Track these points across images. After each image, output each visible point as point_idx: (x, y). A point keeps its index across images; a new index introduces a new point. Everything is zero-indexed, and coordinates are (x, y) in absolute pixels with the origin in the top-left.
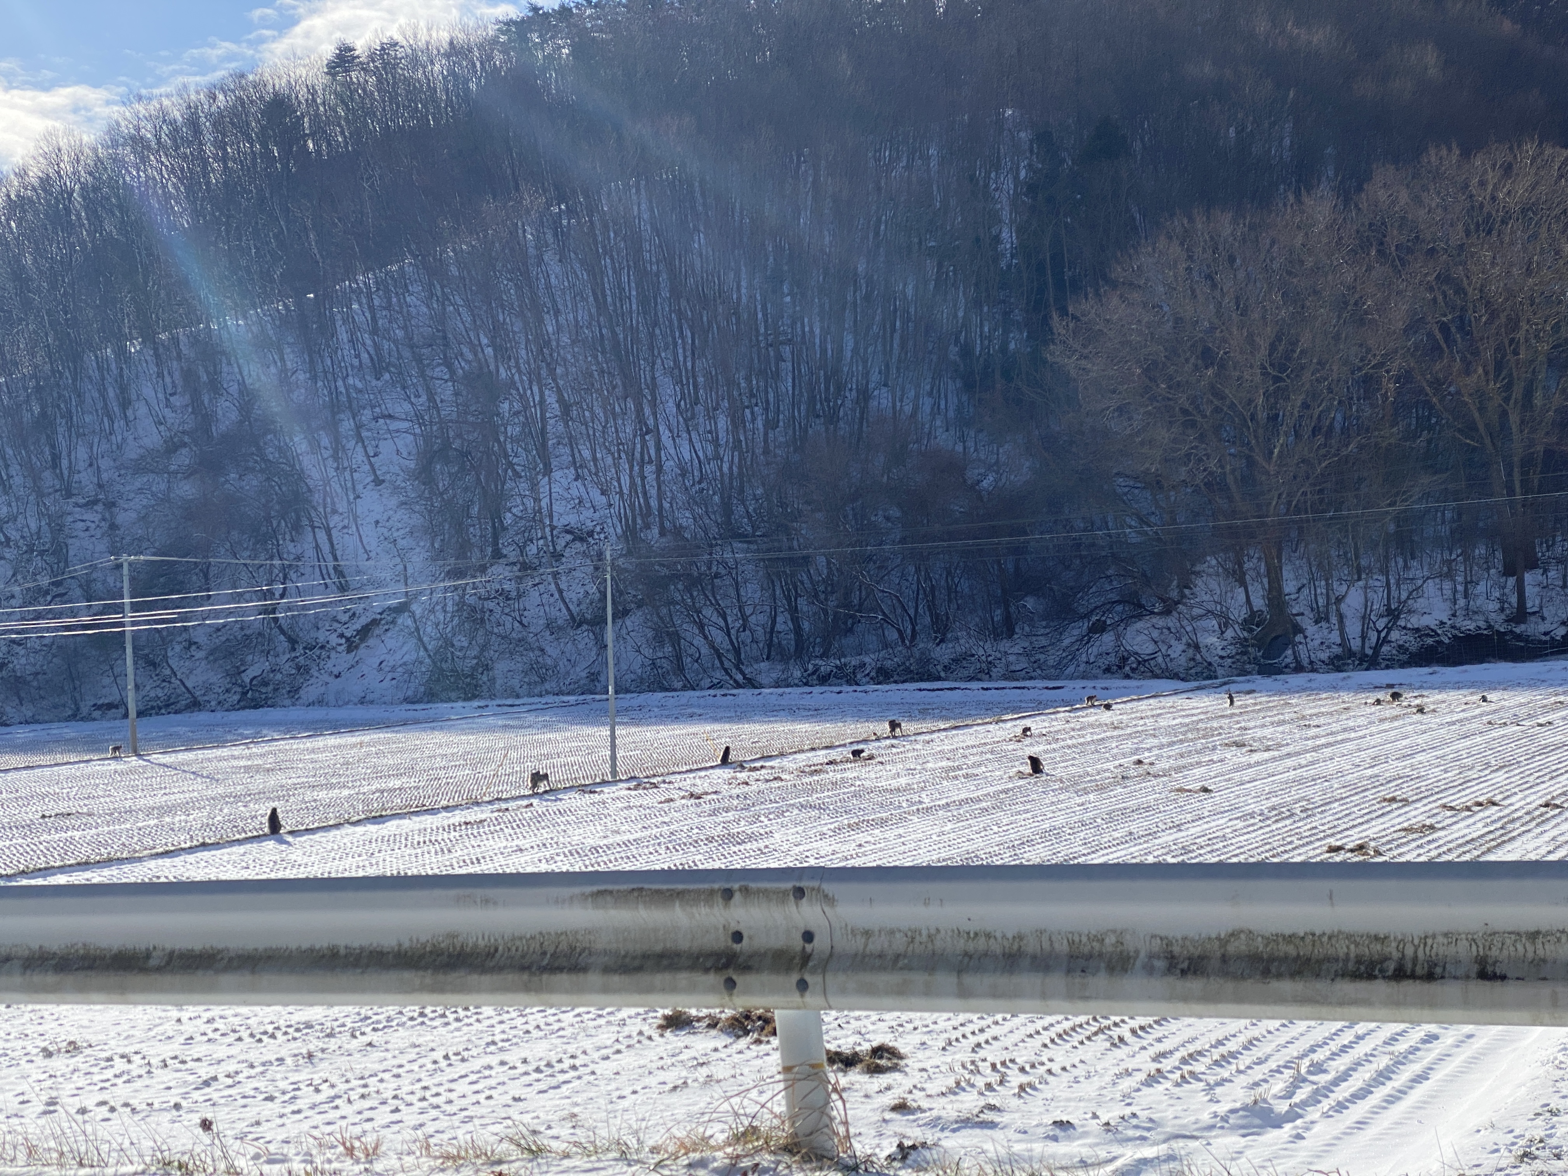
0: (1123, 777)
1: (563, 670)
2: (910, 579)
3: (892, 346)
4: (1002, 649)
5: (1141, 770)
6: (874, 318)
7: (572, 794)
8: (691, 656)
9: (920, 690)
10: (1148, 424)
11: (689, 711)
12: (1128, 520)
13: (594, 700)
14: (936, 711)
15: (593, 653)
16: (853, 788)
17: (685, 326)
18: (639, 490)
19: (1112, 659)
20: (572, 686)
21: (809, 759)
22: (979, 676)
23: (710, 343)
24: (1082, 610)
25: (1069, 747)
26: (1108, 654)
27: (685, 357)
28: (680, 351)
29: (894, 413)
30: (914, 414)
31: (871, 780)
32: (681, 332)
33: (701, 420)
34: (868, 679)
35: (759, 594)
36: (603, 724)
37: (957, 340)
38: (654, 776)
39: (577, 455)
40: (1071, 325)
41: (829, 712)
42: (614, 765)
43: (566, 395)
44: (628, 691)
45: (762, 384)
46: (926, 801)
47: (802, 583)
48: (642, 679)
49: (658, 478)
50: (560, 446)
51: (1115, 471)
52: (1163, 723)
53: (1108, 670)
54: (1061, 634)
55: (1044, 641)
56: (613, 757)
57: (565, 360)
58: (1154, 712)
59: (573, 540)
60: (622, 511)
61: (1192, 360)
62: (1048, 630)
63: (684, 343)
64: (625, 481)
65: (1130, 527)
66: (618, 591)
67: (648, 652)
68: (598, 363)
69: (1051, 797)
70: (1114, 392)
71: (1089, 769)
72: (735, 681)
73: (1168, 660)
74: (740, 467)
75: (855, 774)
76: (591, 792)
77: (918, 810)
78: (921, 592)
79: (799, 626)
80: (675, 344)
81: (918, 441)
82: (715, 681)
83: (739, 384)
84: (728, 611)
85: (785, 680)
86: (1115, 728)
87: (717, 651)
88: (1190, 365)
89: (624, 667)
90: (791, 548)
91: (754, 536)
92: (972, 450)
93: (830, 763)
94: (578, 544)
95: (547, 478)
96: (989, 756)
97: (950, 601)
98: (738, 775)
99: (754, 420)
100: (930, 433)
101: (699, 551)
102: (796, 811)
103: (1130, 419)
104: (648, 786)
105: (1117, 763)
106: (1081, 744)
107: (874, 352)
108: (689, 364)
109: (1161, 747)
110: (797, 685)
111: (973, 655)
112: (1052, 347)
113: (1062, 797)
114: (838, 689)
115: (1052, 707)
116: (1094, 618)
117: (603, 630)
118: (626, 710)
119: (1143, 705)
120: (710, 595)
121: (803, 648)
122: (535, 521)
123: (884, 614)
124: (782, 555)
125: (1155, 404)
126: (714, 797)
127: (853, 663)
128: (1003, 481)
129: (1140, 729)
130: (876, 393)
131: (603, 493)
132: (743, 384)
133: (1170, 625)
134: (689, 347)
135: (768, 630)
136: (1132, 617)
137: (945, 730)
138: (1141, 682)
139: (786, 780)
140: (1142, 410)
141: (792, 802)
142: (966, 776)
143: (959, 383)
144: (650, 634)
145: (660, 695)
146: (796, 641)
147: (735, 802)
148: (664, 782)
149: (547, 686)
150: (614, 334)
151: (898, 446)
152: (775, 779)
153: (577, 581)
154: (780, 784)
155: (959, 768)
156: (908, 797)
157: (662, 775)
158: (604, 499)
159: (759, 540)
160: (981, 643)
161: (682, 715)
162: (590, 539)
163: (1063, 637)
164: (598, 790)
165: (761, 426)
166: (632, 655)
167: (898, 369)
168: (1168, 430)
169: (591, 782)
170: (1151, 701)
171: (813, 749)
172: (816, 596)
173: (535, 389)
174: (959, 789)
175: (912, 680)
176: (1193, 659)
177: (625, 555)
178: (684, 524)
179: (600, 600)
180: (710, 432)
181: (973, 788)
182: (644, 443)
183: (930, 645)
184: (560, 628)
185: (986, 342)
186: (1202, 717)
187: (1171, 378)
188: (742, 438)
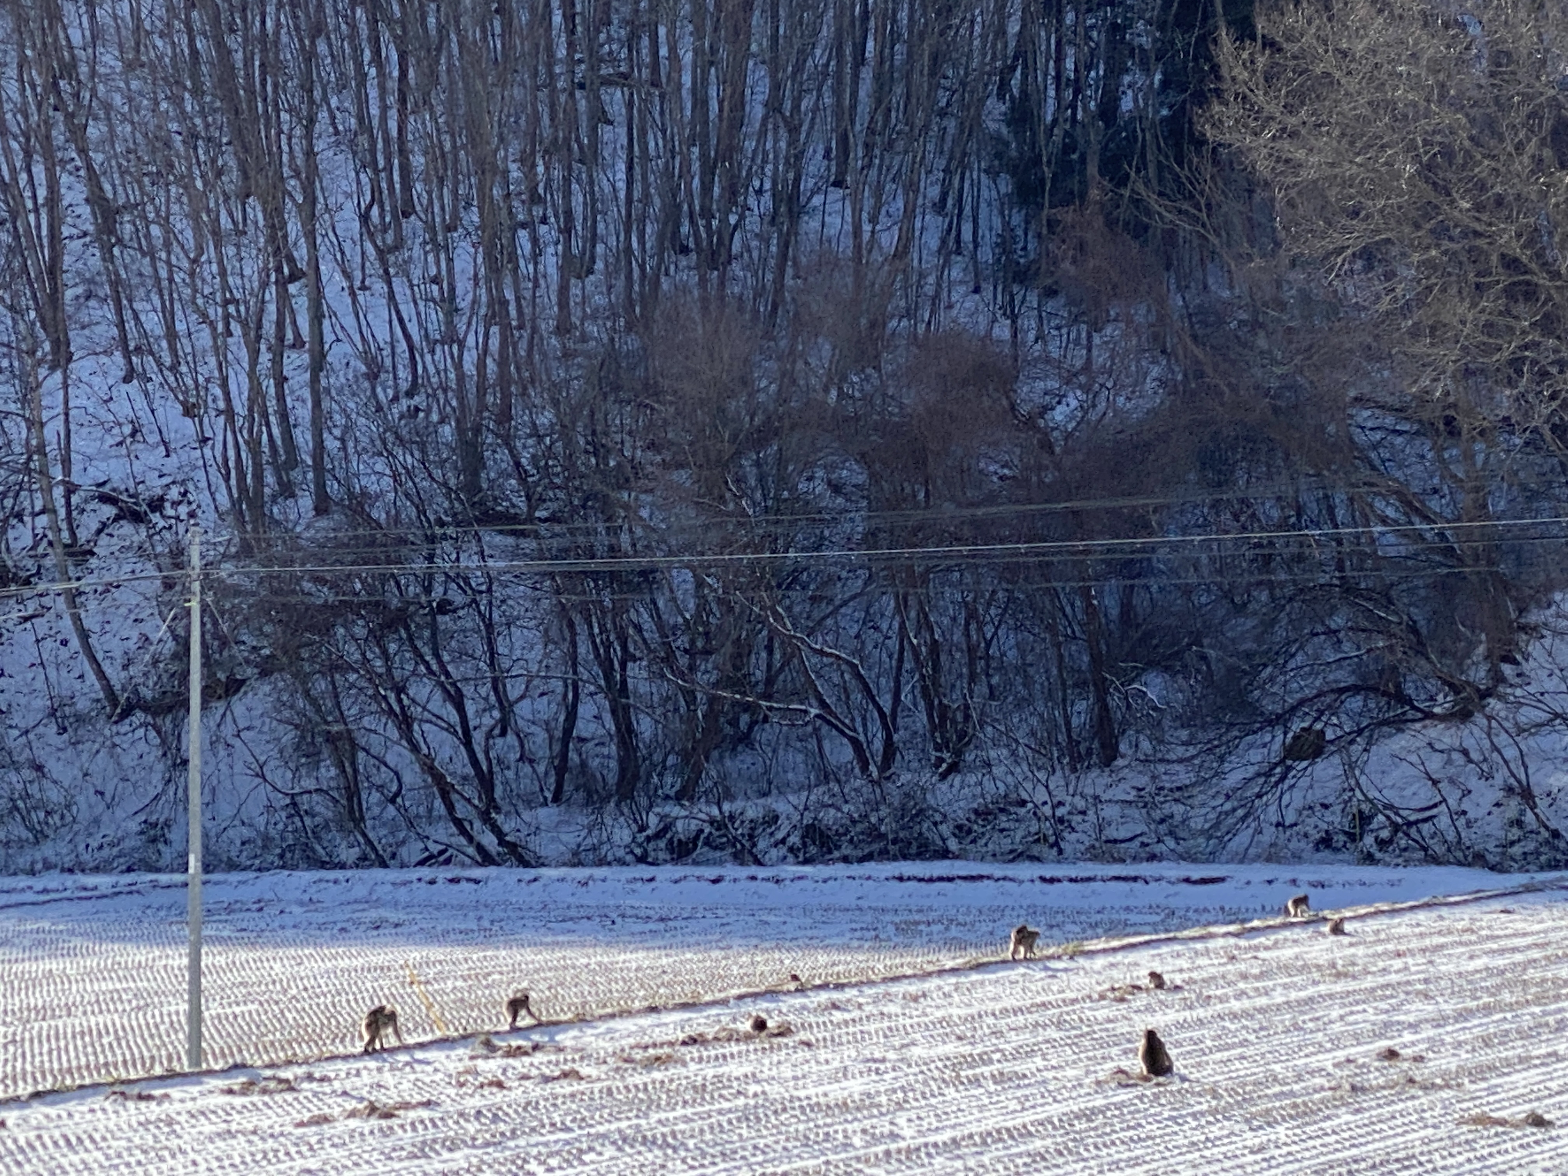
0: (1354, 1088)
1: (84, 816)
2: (884, 626)
3: (854, 94)
4: (1089, 791)
5: (1394, 1072)
6: (816, 33)
7: (97, 1101)
8: (380, 788)
9: (901, 879)
10: (1430, 289)
11: (373, 914)
12: (1379, 504)
13: (155, 885)
14: (935, 928)
15: (157, 778)
16: (741, 1101)
17: (385, 36)
18: (272, 405)
19: (1335, 819)
20: (106, 852)
21: (643, 1031)
22: (1036, 850)
23: (444, 78)
24: (1270, 707)
25: (1234, 1016)
26: (1325, 806)
27: (384, 109)
28: (373, 94)
29: (858, 247)
30: (902, 252)
31: (782, 1081)
32: (377, 52)
33: (417, 252)
34: (783, 850)
35: (537, 653)
36: (175, 941)
37: (1003, 87)
38: (289, 1063)
39: (130, 325)
40: (1261, 61)
41: (693, 925)
42: (195, 1037)
43: (107, 187)
44: (232, 866)
45: (557, 174)
46: (907, 1132)
47: (639, 629)
48: (267, 840)
49: (315, 380)
50: (92, 303)
51: (1352, 393)
52: (1446, 967)
53: (1325, 842)
54: (1222, 759)
55: (1184, 776)
56: (195, 1016)
57: (108, 107)
58: (1427, 942)
59: (117, 518)
60: (231, 453)
61: (1531, 147)
62: (1192, 751)
63: (382, 75)
64: (239, 385)
65: (1384, 521)
66: (216, 636)
67: (281, 777)
68: (183, 116)
69: (1190, 1132)
70: (1355, 214)
71: (1277, 1068)
72: (480, 848)
73: (1461, 822)
74: (503, 363)
75: (748, 1069)
76: (140, 1097)
77: (888, 1153)
78: (908, 655)
79: (630, 730)
80: (362, 77)
81: (909, 313)
82: (435, 848)
83: (506, 172)
84: (468, 690)
85: (594, 848)
86: (1339, 975)
87: (439, 779)
88: (1526, 160)
89: (226, 810)
90: (613, 550)
91: (530, 519)
92: (1032, 336)
93: (693, 1041)
94: (126, 528)
95: (58, 376)
96: (1053, 1033)
97: (973, 678)
98: (481, 1064)
99: (536, 255)
100: (937, 296)
101: (404, 551)
102: (610, 1151)
103: (1389, 276)
104: (272, 1085)
105: (1341, 1055)
106: (1261, 1010)
107: (815, 110)
108: (393, 126)
109: (1440, 1021)
110: (622, 862)
111: (1023, 803)
112: (1216, 108)
113: (1215, 1131)
114: (712, 872)
115: (1197, 923)
116: (1297, 726)
117: (178, 726)
118: (229, 909)
119: (1402, 925)
120: (426, 651)
121: (636, 777)
122: (28, 471)
123: (823, 704)
124: (593, 565)
125: (1446, 244)
126: (425, 1114)
127: (750, 814)
128: (1102, 406)
129: (1394, 978)
130: (817, 200)
131: (189, 411)
132: (515, 173)
133: (1469, 743)
134: (393, 85)
135: (558, 734)
136: (1386, 722)
137: (954, 971)
138: (1399, 873)
139: (589, 1079)
140: (1416, 257)
141: (601, 1129)
142: (1000, 1078)
143: (1006, 184)
144: (289, 736)
145: (305, 877)
146: (621, 761)
147: (472, 1127)
148: (310, 1077)
149: (47, 850)
150: (224, 52)
151: (863, 321)
152: (565, 1075)
153: (123, 610)
154: (577, 1087)
155: (984, 1059)
156: (867, 1124)
157: (306, 1062)
158: (189, 426)
159: (542, 528)
160: (1042, 775)
161: (358, 924)
162: (155, 518)
163: (1227, 766)
164: (157, 1093)
165: (552, 271)
166: (246, 783)
167: (868, 147)
168: (1473, 305)
169: (142, 1074)
170: (1421, 916)
171: (653, 1009)
172: (669, 659)
173: (39, 171)
174: (981, 1108)
175: (884, 855)
176: (1519, 823)
177: (236, 556)
178: (373, 488)
179: (175, 656)
180: (436, 280)
181: (1013, 1105)
182: (284, 298)
183: (927, 777)
184: (80, 719)
185: (1069, 94)
186: (1535, 954)
187: (1482, 187)
188: (509, 295)
